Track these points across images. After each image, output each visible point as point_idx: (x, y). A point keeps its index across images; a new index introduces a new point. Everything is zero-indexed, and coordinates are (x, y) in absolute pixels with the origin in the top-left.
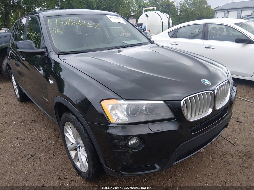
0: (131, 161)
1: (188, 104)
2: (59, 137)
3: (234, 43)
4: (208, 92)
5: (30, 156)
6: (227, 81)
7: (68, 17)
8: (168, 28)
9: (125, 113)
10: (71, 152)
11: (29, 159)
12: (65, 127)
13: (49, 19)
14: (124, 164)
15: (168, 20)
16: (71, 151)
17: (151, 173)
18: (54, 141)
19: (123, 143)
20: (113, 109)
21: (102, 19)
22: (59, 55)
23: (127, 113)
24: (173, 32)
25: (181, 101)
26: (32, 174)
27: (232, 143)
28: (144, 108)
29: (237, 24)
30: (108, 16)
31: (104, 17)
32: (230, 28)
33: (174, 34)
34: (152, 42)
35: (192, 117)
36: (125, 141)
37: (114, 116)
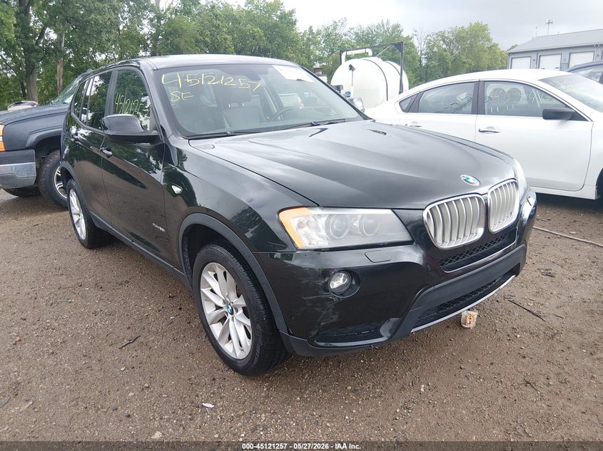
0: (335, 318)
1: (435, 215)
2: (180, 309)
3: (541, 119)
4: (474, 197)
5: (126, 341)
6: (513, 180)
7: (201, 71)
8: (400, 93)
9: (323, 233)
10: (213, 325)
11: (126, 347)
12: (204, 275)
13: (164, 73)
14: (322, 324)
15: (399, 76)
16: (212, 323)
17: (370, 344)
18: (171, 315)
19: (321, 282)
20: (300, 225)
21: (266, 73)
22: (189, 140)
23: (328, 233)
24: (410, 100)
25: (423, 210)
26: (137, 370)
27: (533, 313)
28: (356, 224)
29: (544, 80)
30: (277, 68)
31: (270, 69)
32: (533, 90)
33: (412, 106)
34: (366, 118)
35: (446, 242)
36: (324, 278)
37: (304, 238)
